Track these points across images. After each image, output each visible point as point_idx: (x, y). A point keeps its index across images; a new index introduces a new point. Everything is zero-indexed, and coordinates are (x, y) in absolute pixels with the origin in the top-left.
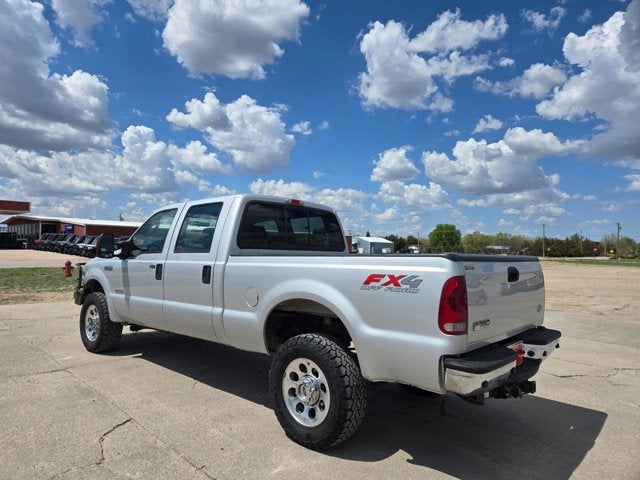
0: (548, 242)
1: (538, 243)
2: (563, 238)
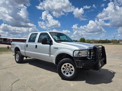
0: (101, 41)
1: (100, 41)
2: (104, 40)
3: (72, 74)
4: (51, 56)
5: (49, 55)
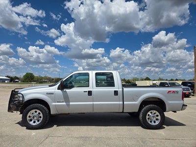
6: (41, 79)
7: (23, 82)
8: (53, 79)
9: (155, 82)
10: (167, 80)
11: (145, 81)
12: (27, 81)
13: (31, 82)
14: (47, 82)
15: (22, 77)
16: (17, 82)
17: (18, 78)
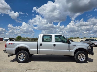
3: (85, 59)
4: (71, 50)
5: (68, 50)
6: (25, 39)
7: (16, 40)
8: (30, 39)
9: (82, 39)
10: (88, 38)
11: (77, 39)
12: (18, 40)
13: (20, 40)
14: (27, 40)
15: (16, 38)
16: (13, 40)
17: (14, 39)
